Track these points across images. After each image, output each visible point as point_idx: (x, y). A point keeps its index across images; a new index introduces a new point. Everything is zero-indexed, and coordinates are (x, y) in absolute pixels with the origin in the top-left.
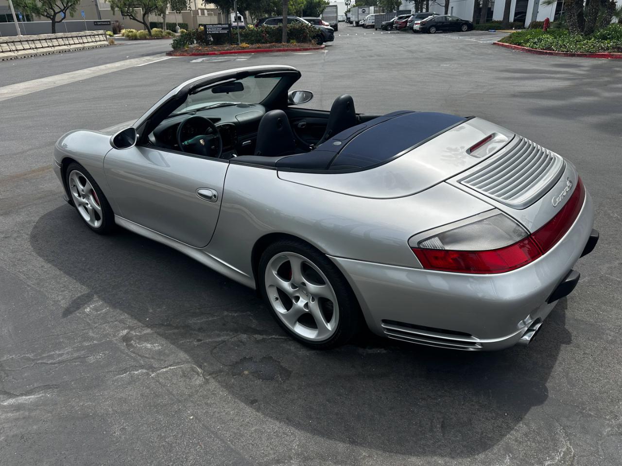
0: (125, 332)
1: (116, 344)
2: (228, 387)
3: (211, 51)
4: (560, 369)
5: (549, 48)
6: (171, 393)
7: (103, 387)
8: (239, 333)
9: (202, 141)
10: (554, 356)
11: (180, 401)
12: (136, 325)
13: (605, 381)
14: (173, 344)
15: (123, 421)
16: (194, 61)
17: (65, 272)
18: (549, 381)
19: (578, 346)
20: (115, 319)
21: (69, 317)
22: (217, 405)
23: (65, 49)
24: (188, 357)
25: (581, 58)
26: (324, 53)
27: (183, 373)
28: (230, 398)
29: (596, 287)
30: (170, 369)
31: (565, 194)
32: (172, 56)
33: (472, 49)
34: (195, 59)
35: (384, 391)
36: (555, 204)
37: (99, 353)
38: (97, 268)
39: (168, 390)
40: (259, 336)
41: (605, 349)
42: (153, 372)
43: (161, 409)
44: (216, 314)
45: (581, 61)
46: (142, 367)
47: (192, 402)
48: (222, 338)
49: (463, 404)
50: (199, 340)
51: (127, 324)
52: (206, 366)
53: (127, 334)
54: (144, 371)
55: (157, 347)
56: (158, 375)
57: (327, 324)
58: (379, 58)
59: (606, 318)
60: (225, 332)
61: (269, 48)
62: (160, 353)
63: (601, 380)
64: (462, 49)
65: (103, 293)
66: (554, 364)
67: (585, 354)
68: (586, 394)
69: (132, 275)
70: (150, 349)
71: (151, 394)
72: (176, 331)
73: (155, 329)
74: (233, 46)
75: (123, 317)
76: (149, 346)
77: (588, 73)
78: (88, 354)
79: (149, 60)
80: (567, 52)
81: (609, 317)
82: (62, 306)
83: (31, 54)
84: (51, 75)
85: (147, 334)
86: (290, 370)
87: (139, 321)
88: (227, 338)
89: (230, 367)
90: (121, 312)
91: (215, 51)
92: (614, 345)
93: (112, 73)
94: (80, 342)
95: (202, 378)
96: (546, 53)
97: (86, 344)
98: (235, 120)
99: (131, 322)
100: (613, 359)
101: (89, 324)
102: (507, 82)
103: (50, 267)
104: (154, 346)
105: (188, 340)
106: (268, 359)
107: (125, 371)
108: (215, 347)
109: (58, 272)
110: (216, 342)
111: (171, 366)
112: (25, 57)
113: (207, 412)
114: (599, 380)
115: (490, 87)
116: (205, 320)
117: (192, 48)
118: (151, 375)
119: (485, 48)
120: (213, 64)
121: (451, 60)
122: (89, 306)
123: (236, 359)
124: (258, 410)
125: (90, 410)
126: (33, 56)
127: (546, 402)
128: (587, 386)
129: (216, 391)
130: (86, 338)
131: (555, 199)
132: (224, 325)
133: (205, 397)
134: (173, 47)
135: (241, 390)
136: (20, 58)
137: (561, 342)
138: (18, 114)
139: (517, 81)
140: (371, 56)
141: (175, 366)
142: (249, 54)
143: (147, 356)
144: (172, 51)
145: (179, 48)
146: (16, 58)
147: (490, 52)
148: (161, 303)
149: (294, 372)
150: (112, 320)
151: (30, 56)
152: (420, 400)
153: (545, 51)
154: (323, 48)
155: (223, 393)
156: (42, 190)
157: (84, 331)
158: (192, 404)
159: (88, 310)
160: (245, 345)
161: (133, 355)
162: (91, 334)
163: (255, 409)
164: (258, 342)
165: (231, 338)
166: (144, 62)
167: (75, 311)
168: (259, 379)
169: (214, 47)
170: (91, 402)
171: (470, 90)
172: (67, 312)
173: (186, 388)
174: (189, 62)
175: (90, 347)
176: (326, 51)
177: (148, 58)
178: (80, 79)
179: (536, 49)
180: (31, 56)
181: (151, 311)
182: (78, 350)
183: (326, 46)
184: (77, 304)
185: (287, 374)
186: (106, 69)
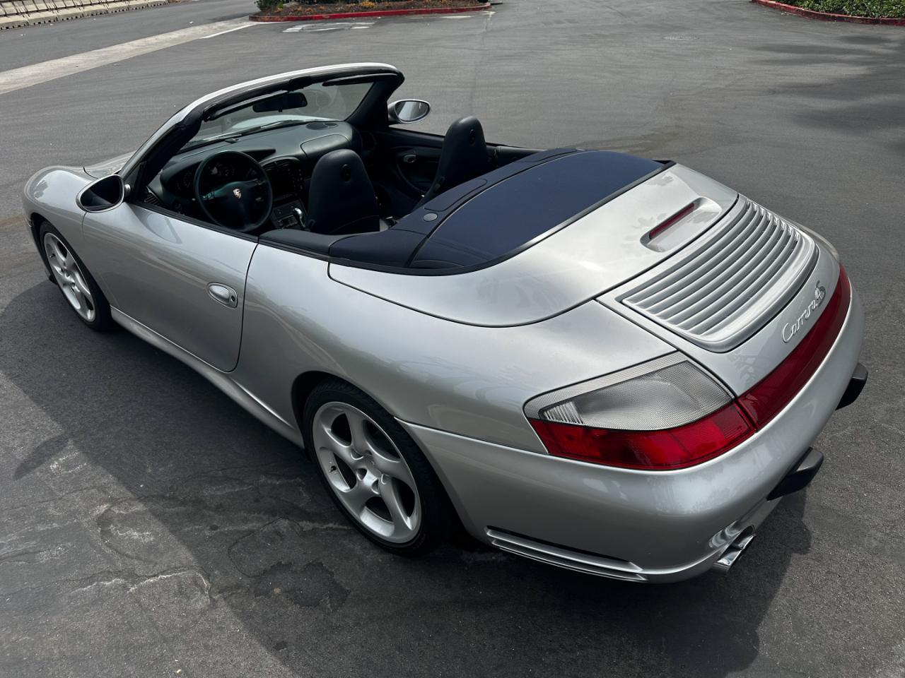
0: (104, 508)
1: (86, 530)
2: (245, 617)
3: (316, 14)
4: (784, 602)
5: (839, 9)
6: (154, 625)
7: (53, 609)
8: (278, 517)
9: (237, 192)
10: (778, 575)
11: (165, 640)
12: (122, 496)
13: (857, 626)
14: (172, 532)
15: (71, 673)
16: (289, 30)
17: (32, 398)
18: (763, 623)
19: (819, 559)
20: (93, 483)
21: (25, 477)
22: (221, 650)
23: (100, 10)
24: (191, 559)
25: (888, 26)
26: (488, 15)
27: (180, 587)
28: (244, 638)
29: (863, 445)
30: (161, 579)
31: (807, 316)
32: (258, 21)
33: (717, 9)
34: (291, 27)
35: (491, 633)
36: (786, 339)
37: (57, 545)
38: (82, 391)
39: (150, 618)
40: (308, 523)
41: (863, 564)
42: (133, 583)
43: (134, 652)
44: (247, 481)
45: (887, 32)
46: (118, 574)
47: (185, 642)
48: (250, 526)
49: (616, 664)
50: (214, 528)
51: (109, 494)
52: (215, 576)
53: (106, 511)
54: (121, 581)
55: (148, 537)
56: (139, 591)
57: (406, 519)
58: (572, 25)
59: (871, 504)
60: (256, 514)
61: (404, 8)
62: (151, 548)
63: (850, 625)
64: (703, 10)
65: (83, 436)
66: (775, 591)
67: (829, 572)
68: (822, 651)
69: (133, 404)
70: (137, 542)
71: (124, 624)
72: (182, 509)
73: (151, 503)
74: (350, 5)
75: (105, 481)
76: (136, 534)
77: (895, 52)
78: (41, 546)
79: (222, 28)
80: (866, 16)
81: (877, 504)
82: (18, 457)
83: (49, 17)
84: (74, 53)
85: (137, 513)
86: (347, 588)
87: (129, 488)
88: (257, 525)
89: (253, 579)
90: (105, 471)
91: (322, 13)
92: (879, 557)
93: (164, 49)
94: (32, 523)
95: (206, 599)
96: (834, 18)
97: (40, 528)
98: (300, 152)
99: (116, 490)
100: (875, 584)
101: (52, 493)
102: (766, 68)
103: (12, 388)
104: (143, 536)
105: (197, 527)
106: (314, 567)
107: (90, 579)
108: (237, 542)
109: (22, 397)
110: (239, 531)
111: (163, 573)
112: (39, 23)
113: (204, 662)
114: (846, 624)
115: (738, 77)
116: (230, 490)
117: (288, 8)
118: (129, 589)
119: (739, 9)
120: (317, 35)
121: (682, 28)
122: (57, 460)
123: (266, 565)
124: (285, 661)
125: (25, 651)
126: (52, 21)
127: (753, 665)
128: (824, 635)
129: (225, 623)
130: (44, 518)
131: (788, 329)
132: (257, 501)
133: (207, 634)
134: (261, 7)
135: (263, 623)
136: (32, 24)
137: (792, 549)
138: (13, 119)
139: (781, 67)
140: (559, 22)
141: (170, 574)
142: (374, 17)
143: (129, 553)
144: (258, 14)
145: (269, 8)
146: (27, 24)
147: (745, 15)
148: (168, 457)
149: (352, 593)
150: (87, 485)
151: (47, 22)
152: (547, 653)
153: (832, 15)
154: (488, 7)
155: (236, 627)
156: (25, 251)
157: (42, 505)
158: (182, 647)
159: (54, 466)
160: (282, 539)
161: (109, 551)
162: (51, 511)
163: (280, 659)
164: (304, 534)
165: (264, 526)
166: (216, 31)
167: (35, 468)
168: (295, 603)
169: (321, 7)
170: (29, 636)
171: (705, 81)
172: (24, 469)
173: (179, 616)
174: (281, 32)
175: (46, 534)
176: (492, 13)
177: (221, 24)
178: (116, 60)
179: (818, 11)
180: (50, 21)
181: (150, 471)
182: (26, 540)
183: (492, 4)
184: (41, 455)
185: (341, 595)
186: (156, 44)
